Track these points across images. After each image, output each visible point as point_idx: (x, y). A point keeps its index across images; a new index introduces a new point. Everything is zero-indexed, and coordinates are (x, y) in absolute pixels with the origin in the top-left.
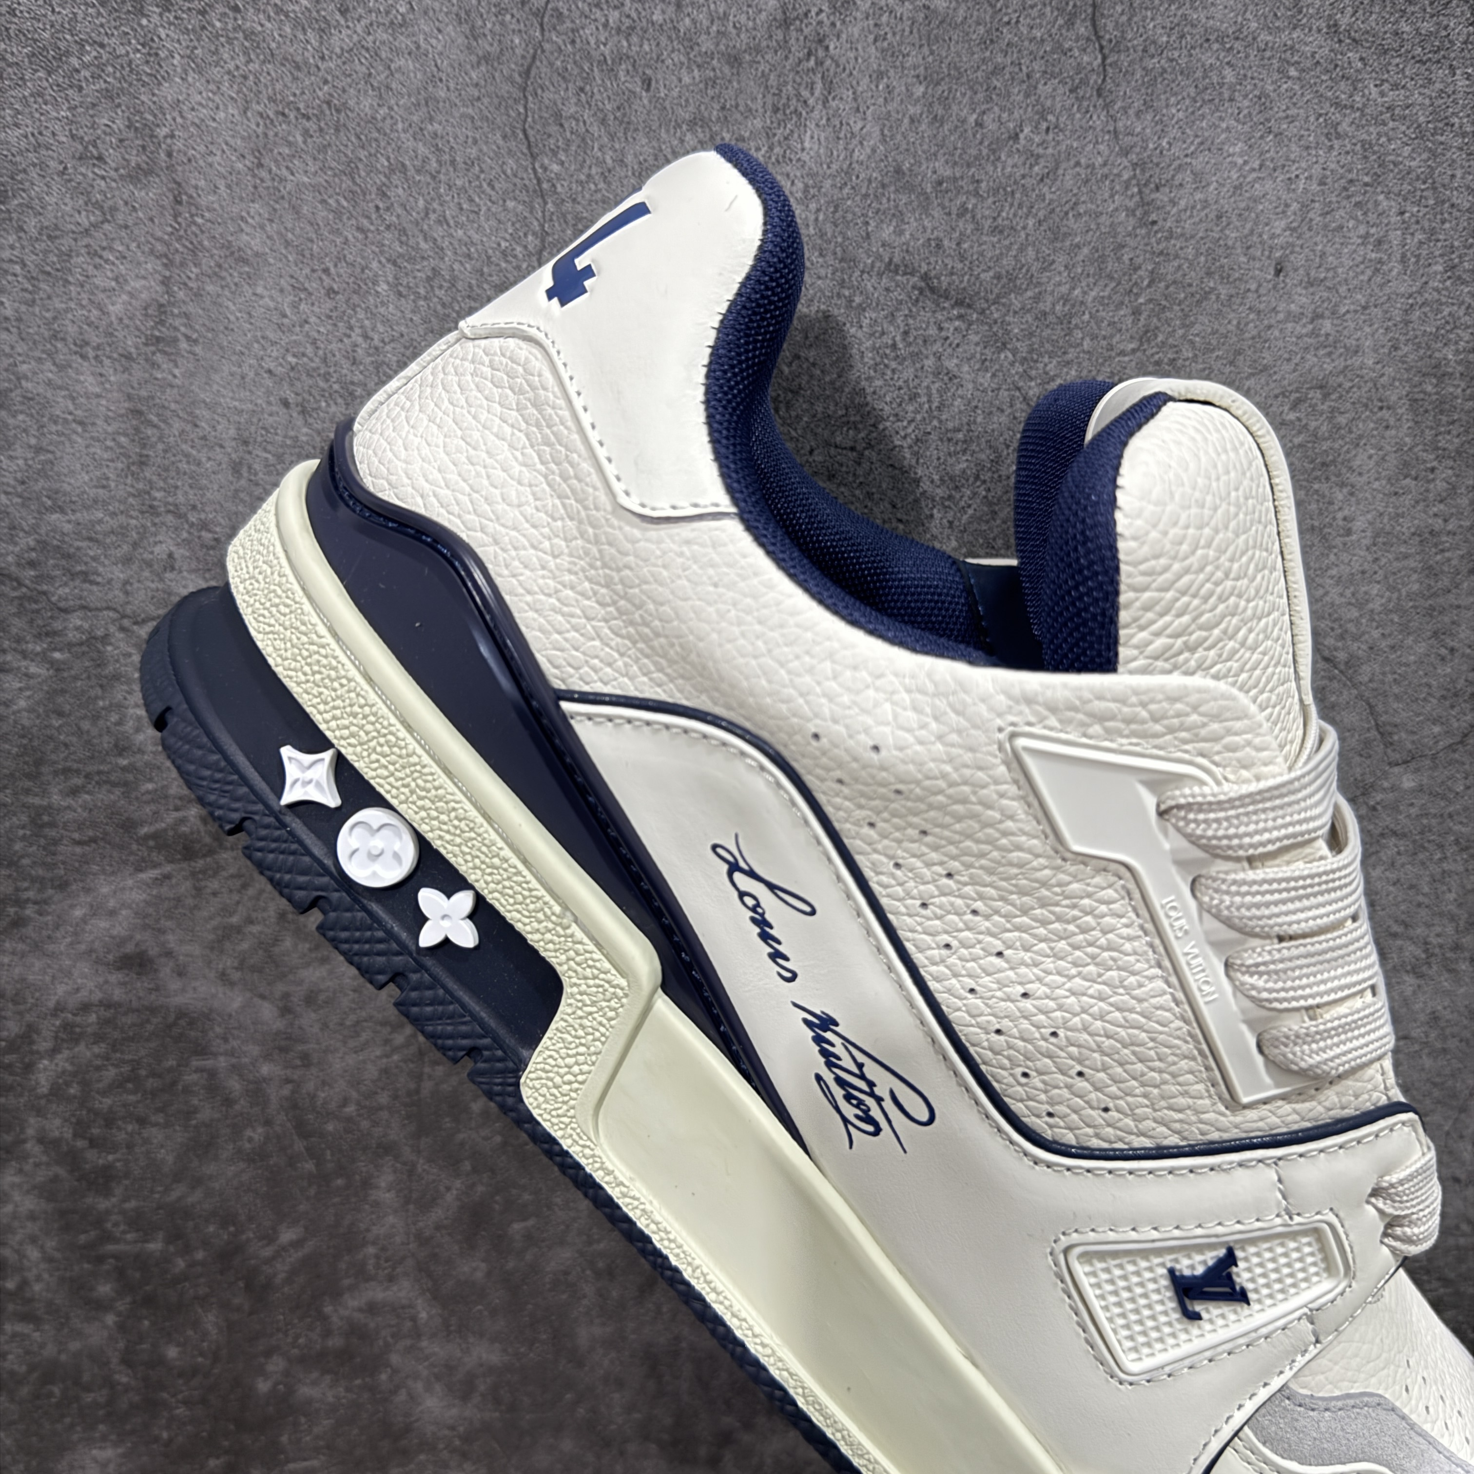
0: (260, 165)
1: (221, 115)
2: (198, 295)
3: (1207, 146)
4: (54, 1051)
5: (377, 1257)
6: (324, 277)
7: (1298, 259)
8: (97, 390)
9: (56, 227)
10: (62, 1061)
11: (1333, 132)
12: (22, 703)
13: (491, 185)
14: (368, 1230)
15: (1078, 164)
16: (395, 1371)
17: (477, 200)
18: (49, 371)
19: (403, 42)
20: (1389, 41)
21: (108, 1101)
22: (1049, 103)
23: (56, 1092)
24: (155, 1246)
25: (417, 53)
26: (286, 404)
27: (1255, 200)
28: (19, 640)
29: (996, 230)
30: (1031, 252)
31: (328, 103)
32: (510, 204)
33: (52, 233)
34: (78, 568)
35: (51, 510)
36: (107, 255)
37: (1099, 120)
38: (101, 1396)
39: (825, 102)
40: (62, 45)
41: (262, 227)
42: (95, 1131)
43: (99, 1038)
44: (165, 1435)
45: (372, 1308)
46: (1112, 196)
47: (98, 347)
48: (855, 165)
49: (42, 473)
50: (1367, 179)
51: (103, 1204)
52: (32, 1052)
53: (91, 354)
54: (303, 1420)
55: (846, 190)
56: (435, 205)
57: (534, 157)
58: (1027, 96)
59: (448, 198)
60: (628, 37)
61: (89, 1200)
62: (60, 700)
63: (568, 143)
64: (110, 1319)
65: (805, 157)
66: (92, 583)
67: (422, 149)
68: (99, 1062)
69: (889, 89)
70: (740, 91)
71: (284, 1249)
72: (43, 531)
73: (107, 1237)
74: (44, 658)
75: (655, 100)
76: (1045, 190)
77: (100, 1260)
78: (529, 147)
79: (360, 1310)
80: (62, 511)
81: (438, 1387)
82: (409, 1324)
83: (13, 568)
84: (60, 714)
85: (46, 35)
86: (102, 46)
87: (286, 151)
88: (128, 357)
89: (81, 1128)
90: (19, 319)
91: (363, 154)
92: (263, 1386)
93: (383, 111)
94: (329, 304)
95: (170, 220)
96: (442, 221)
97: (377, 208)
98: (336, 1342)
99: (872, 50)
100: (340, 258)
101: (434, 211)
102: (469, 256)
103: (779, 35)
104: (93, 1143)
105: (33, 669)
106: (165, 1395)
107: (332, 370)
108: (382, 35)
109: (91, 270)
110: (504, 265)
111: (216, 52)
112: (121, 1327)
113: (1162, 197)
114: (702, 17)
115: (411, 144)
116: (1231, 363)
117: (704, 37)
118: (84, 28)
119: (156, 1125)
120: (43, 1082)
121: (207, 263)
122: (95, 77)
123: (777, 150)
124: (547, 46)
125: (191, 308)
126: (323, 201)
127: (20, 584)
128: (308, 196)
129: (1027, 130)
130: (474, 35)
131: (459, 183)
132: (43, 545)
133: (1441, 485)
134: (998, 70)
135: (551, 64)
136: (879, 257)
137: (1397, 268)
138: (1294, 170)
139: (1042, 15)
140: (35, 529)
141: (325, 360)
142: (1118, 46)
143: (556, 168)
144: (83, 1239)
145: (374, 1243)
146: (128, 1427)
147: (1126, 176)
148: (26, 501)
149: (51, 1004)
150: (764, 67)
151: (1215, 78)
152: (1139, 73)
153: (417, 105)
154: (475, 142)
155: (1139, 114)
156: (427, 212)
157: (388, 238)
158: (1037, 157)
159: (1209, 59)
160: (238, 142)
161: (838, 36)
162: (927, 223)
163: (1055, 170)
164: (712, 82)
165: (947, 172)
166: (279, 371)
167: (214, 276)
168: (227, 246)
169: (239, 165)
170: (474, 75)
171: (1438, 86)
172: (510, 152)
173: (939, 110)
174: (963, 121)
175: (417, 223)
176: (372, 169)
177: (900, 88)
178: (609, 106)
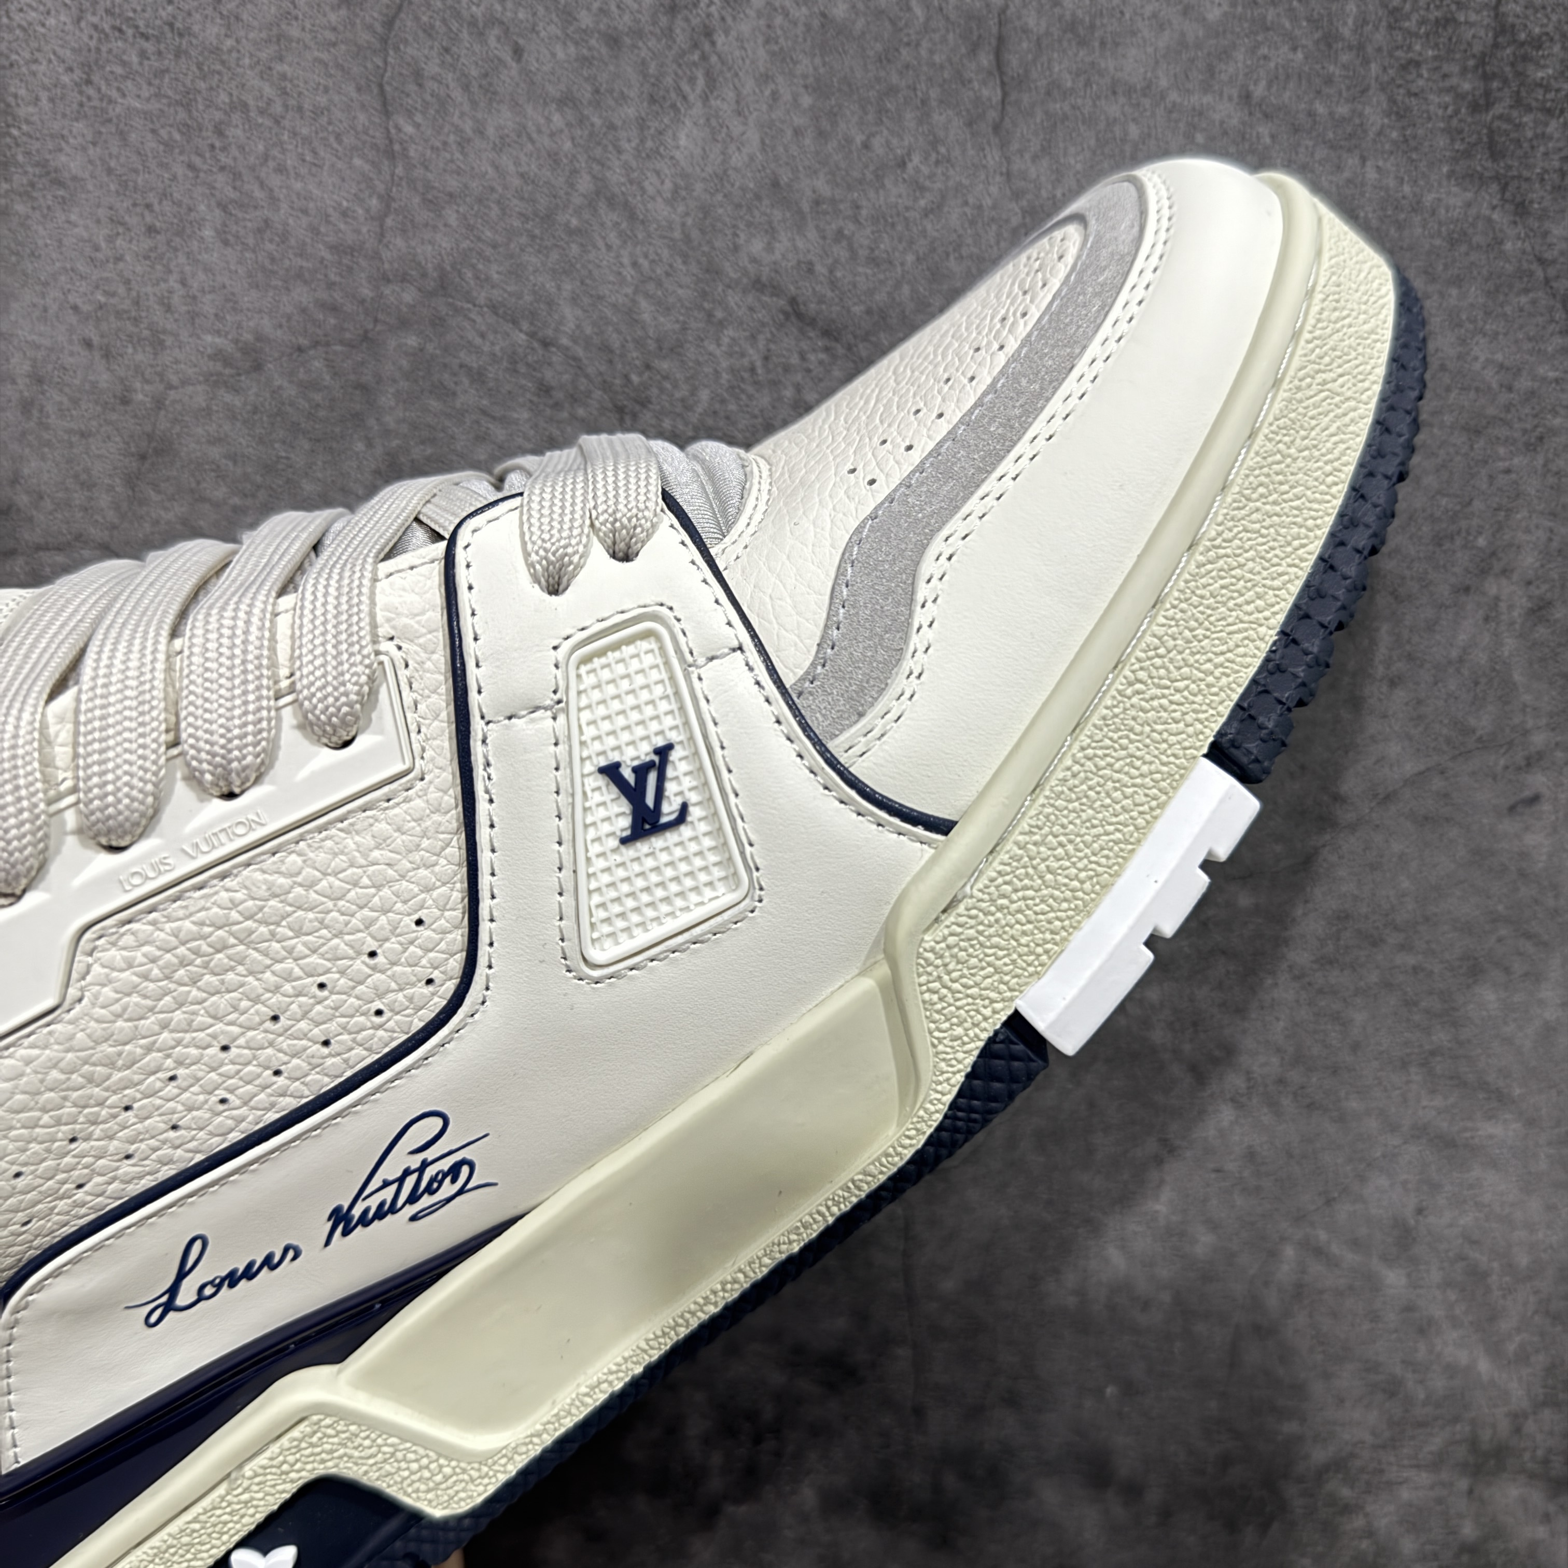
0: (89, 82)
1: (51, 22)
6: (146, 213)
13: (338, 139)
15: (966, 203)
17: (322, 153)
22: (941, 134)
26: (88, 344)
29: (873, 261)
30: (906, 290)
31: (171, 25)
32: (357, 162)
37: (993, 159)
39: (705, 99)
41: (84, 149)
46: (998, 243)
48: (730, 172)
55: (719, 197)
56: (276, 152)
57: (388, 116)
58: (920, 122)
59: (290, 147)
63: (426, 104)
65: (678, 154)
67: (268, 90)
69: (775, 95)
70: (616, 76)
75: (526, 73)
76: (929, 227)
78: (385, 104)
87: (119, 70)
91: (202, 85)
93: (229, 43)
94: (147, 243)
96: (281, 169)
97: (212, 147)
99: (761, 53)
100: (164, 195)
101: (274, 158)
102: (305, 212)
103: (664, 20)
107: (144, 314)
110: (342, 226)
115: (257, 82)
117: (584, 13)
121: (19, 180)
123: (650, 144)
126: (153, 131)
128: (138, 122)
129: (916, 159)
131: (305, 131)
134: (891, 92)
135: (417, 19)
136: (746, 274)
139: (944, 40)
141: (137, 303)
142: (1021, 83)
143: (409, 129)
150: (644, 53)
151: (1118, 130)
152: (1039, 116)
153: (268, 41)
154: (326, 90)
155: (1035, 158)
156: (266, 157)
157: (221, 179)
158: (922, 189)
159: (1114, 110)
160: (68, 53)
161: (727, 33)
162: (800, 244)
163: (940, 207)
164: (585, 61)
165: (826, 190)
166: (86, 308)
167: (26, 195)
168: (43, 164)
169: (65, 79)
170: (333, 17)
171: (1347, 174)
172: (363, 106)
173: (825, 125)
174: (849, 140)
175: (252, 169)
176: (210, 104)
177: (786, 95)
178: (474, 72)
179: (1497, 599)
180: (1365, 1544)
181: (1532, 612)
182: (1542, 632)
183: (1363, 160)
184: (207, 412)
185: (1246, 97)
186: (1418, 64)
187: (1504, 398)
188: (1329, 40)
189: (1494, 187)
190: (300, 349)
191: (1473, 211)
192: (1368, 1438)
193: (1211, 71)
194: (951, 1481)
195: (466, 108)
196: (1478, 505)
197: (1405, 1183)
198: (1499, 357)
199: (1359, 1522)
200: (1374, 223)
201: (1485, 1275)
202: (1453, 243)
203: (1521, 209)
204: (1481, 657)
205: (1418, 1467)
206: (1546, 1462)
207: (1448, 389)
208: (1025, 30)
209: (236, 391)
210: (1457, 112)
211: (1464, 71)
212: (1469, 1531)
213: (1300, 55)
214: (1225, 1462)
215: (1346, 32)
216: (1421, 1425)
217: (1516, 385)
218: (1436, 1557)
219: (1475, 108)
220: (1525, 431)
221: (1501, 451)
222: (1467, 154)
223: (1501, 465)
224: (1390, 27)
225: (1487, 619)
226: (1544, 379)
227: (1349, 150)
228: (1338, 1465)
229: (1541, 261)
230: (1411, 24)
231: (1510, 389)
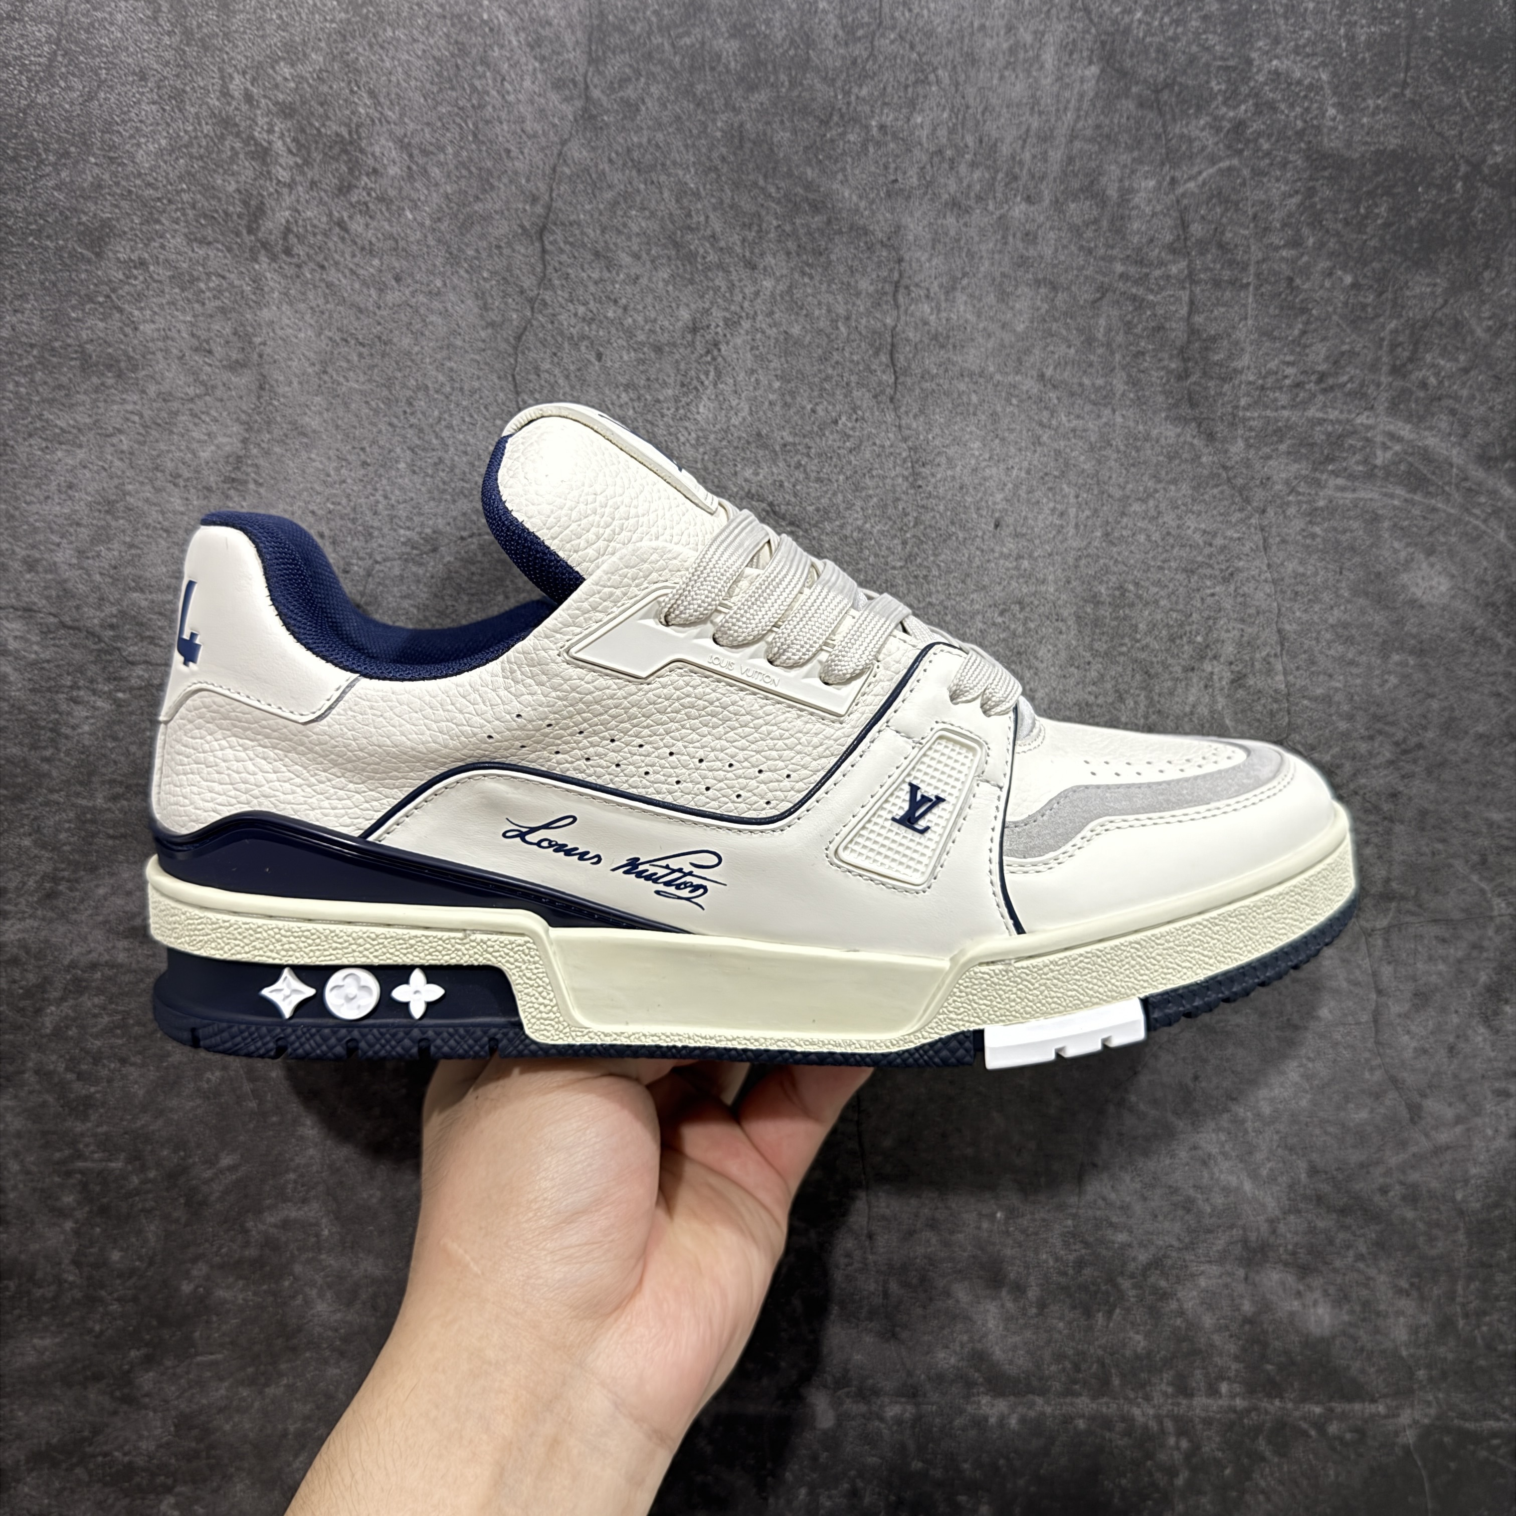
0: (325, 372)
1: (302, 335)
2: (267, 453)
3: (956, 441)
4: (63, 999)
5: (295, 1182)
6: (361, 453)
7: (1010, 520)
8: (182, 509)
9: (170, 394)
10: (66, 1008)
11: (1037, 441)
12: (86, 728)
13: (486, 408)
14: (292, 1160)
15: (874, 444)
16: (296, 1279)
18: (148, 492)
19: (436, 305)
20: (1076, 388)
21: (98, 1043)
22: (859, 403)
23: (58, 1033)
24: (116, 1165)
25: (445, 314)
27: (985, 479)
28: (92, 681)
29: (819, 480)
30: (840, 496)
31: (379, 338)
33: (166, 397)
34: (148, 633)
35: (134, 590)
36: (203, 417)
37: (890, 417)
38: (49, 1291)
39: (715, 385)
40: (195, 273)
41: (321, 413)
42: (84, 1067)
43: (100, 991)
44: (97, 1328)
45: (285, 1224)
46: (894, 467)
47: (188, 480)
48: (731, 428)
49: (131, 563)
50: (1056, 473)
51: (79, 1127)
52: (43, 1000)
53: (182, 483)
54: (214, 1318)
55: (724, 443)
56: (446, 416)
57: (518, 393)
58: (846, 396)
59: (455, 413)
60: (589, 324)
61: (68, 1124)
62: (116, 728)
63: (542, 387)
64: (69, 1225)
65: (698, 417)
66: (156, 645)
67: (441, 378)
68: (96, 1011)
69: (757, 381)
70: (660, 370)
71: (221, 1172)
72: (125, 604)
73: (79, 1155)
74: (109, 696)
75: (604, 368)
76: (852, 458)
77: (69, 1174)
78: (515, 386)
79: (275, 1226)
80: (142, 591)
81: (329, 1295)
82: (313, 1240)
83: (97, 629)
84: (115, 739)
85: (185, 265)
86: (224, 278)
87: (344, 365)
88: (209, 489)
89: (72, 1064)
90: (131, 454)
91: (399, 375)
92: (186, 1288)
93: (416, 349)
94: (362, 472)
95: (254, 400)
96: (449, 427)
97: (405, 413)
98: (251, 1252)
99: (749, 355)
100: (374, 442)
101: (445, 420)
102: (465, 453)
103: (689, 337)
104: (80, 1076)
105: (99, 703)
106: (103, 1293)
107: (359, 516)
108: (422, 298)
109: (191, 426)
111: (304, 294)
112: (77, 1233)
113: (926, 471)
114: (640, 319)
115: (434, 373)
116: (963, 582)
117: (639, 332)
118: (213, 265)
119: (133, 1064)
120: (48, 1024)
121: (277, 433)
122: (215, 297)
123: (681, 411)
124: (534, 323)
125: (261, 462)
126: (367, 402)
127: (100, 640)
128: (357, 397)
129: (844, 418)
130: (485, 308)
131: (464, 403)
132: (123, 614)
133: (1094, 674)
134: (828, 378)
135: (536, 335)
136: (742, 488)
137: (1072, 531)
138: (1011, 462)
139: (859, 346)
140: (118, 602)
141: (354, 509)
142: (906, 372)
144: (58, 1155)
145: (295, 1171)
146: (67, 1320)
147: (904, 454)
148: (115, 581)
149: (66, 963)
150: (677, 356)
151: (965, 399)
152: (917, 391)
153: (441, 348)
154: (479, 378)
155: (915, 416)
156: (440, 419)
157: (410, 433)
158: (849, 436)
159: (962, 387)
160: (311, 355)
161: (727, 343)
162: (775, 470)
163: (859, 446)
164: (642, 362)
165: (790, 439)
166: (320, 512)
167: (282, 442)
168: (293, 423)
169: (310, 370)
170: (483, 334)
171: (1104, 420)
172: (502, 388)
173: (788, 399)
174: (803, 408)
175: (432, 426)
176: (404, 386)
177: (764, 381)
178: (572, 368)
179: (1212, 673)
180: (1179, 1322)
181: (1233, 681)
182: (1240, 694)
183: (1114, 411)
184: (402, 578)
185: (1042, 376)
186: (1143, 354)
187: (1207, 550)
188: (1090, 341)
189: (1193, 424)
190: (462, 538)
191: (1182, 439)
192: (1176, 1243)
193: (1020, 361)
194: (894, 1287)
195: (567, 389)
196: (1195, 616)
197: (1184, 1059)
198: (1203, 526)
199: (1174, 1305)
200: (1122, 448)
201: (1243, 1121)
202: (1170, 459)
203: (1211, 437)
204: (1203, 710)
205: (1210, 1262)
206: (1294, 1253)
207: (1173, 547)
208: (908, 340)
209: (421, 564)
210: (1168, 381)
211: (1171, 357)
212: (1247, 1307)
213: (1072, 351)
214: (1080, 1264)
215: (1100, 336)
216: (1209, 1231)
217: (1215, 542)
218: (1227, 1327)
219: (1180, 378)
220: (1221, 570)
221: (1208, 583)
222: (1176, 405)
223: (1209, 591)
224: (1126, 333)
225: (1206, 687)
226: (1231, 539)
227: (1105, 405)
228: (1156, 1263)
229: (1225, 468)
230: (1138, 330)
231: (1211, 545)
